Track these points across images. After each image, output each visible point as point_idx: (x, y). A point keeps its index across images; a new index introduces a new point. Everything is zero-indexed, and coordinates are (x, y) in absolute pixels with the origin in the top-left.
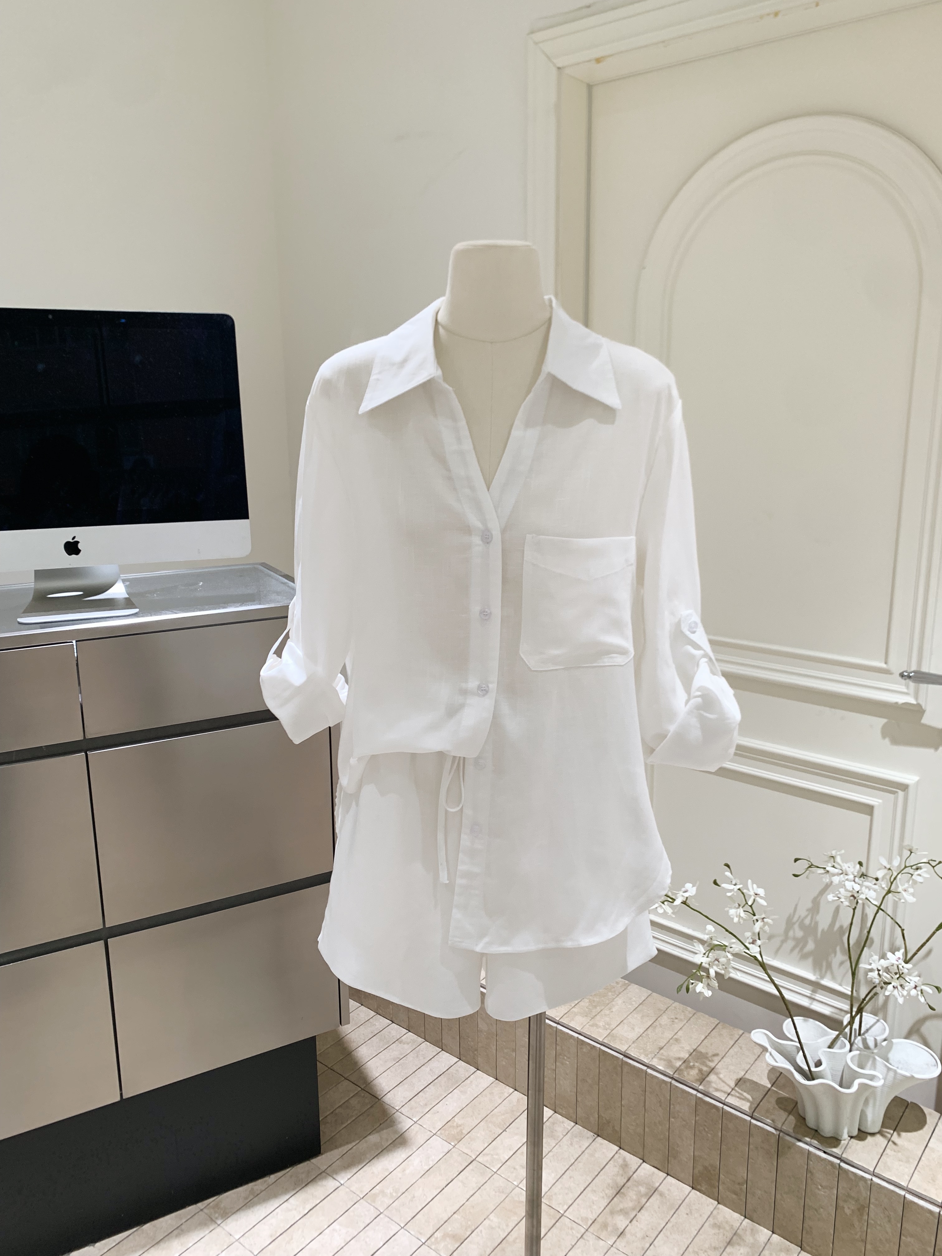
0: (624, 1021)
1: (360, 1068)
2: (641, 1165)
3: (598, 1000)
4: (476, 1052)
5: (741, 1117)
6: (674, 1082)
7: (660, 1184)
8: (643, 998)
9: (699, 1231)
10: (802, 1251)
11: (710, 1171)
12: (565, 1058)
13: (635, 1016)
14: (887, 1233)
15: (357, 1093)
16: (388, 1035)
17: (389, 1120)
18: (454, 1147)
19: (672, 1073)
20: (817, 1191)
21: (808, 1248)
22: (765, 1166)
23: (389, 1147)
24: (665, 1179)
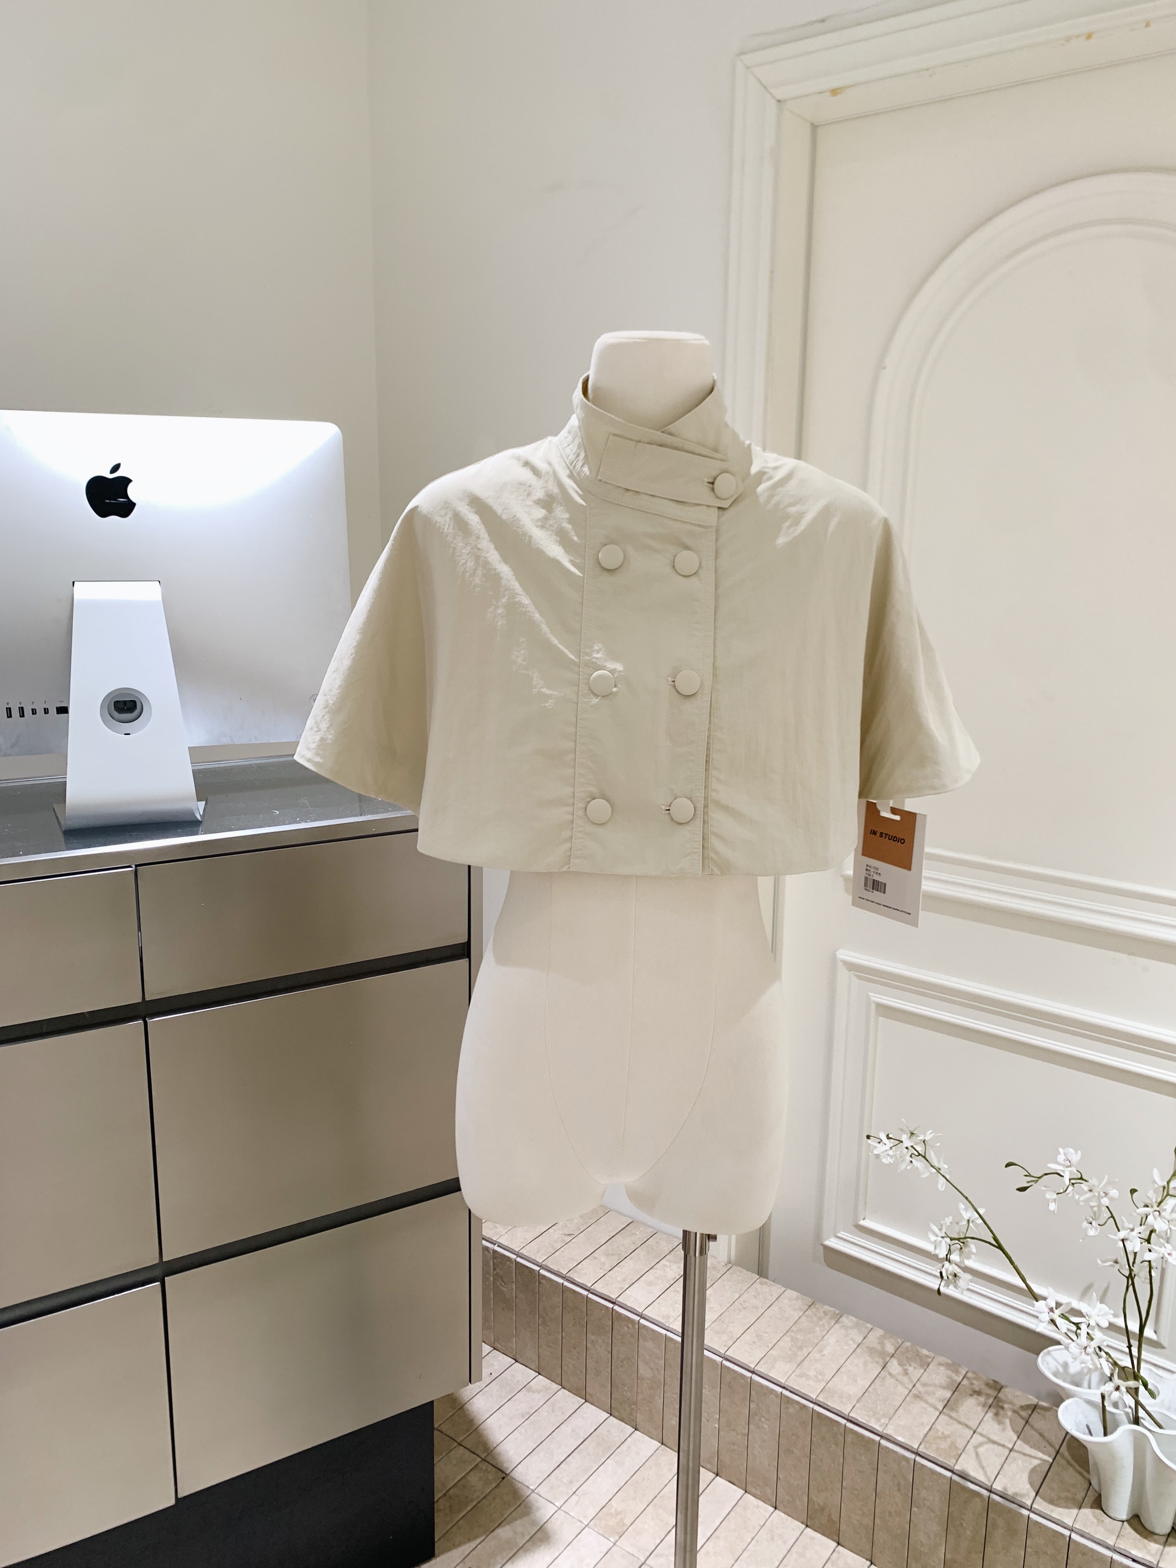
0: (842, 1369)
1: (477, 1428)
3: (802, 1338)
4: (633, 1406)
6: (918, 1459)
8: (862, 1336)
12: (763, 1419)
13: (856, 1361)
15: (477, 1465)
16: (511, 1380)
17: (522, 1506)
18: (615, 1544)
19: (916, 1446)
23: (527, 1544)
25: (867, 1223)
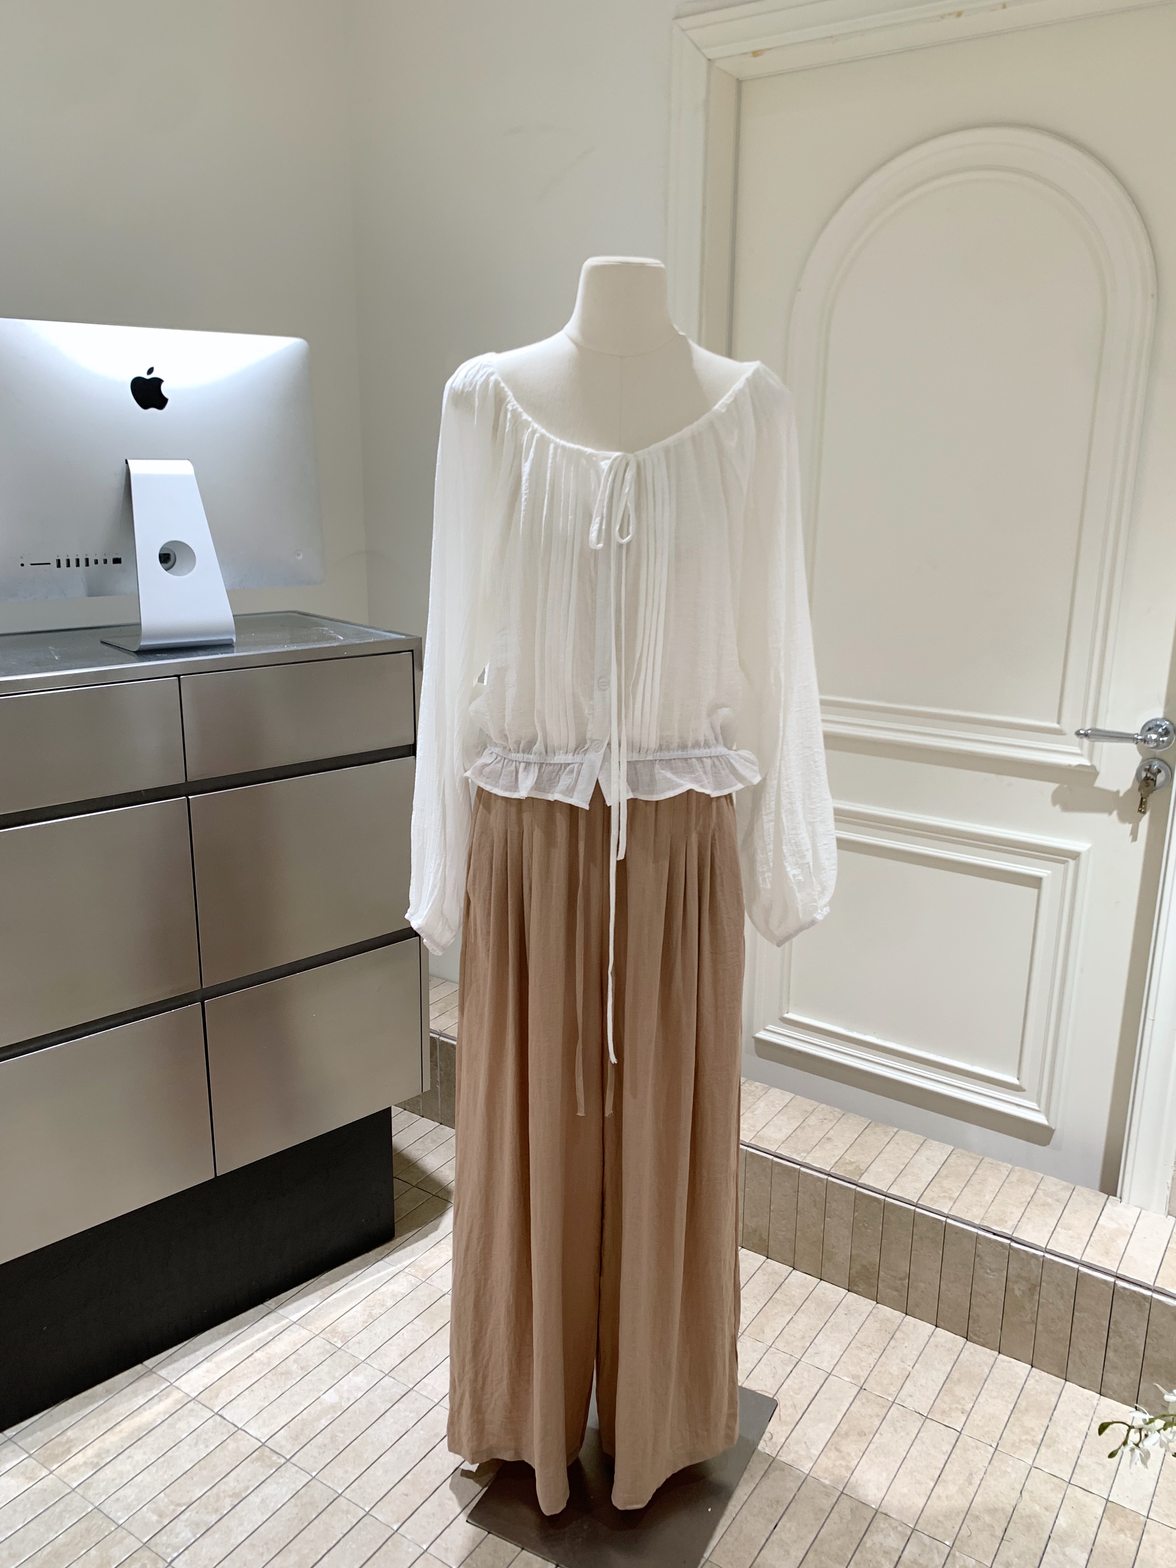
0: (770, 1123)
2: (791, 1272)
5: (905, 1208)
6: (830, 1179)
7: (814, 1288)
8: (787, 1101)
9: (860, 1329)
10: (968, 1342)
11: (868, 1269)
13: (781, 1118)
14: (1059, 1310)
19: (828, 1170)
20: (986, 1275)
21: (975, 1338)
22: (929, 1256)
24: (818, 1283)
25: (791, 1016)
